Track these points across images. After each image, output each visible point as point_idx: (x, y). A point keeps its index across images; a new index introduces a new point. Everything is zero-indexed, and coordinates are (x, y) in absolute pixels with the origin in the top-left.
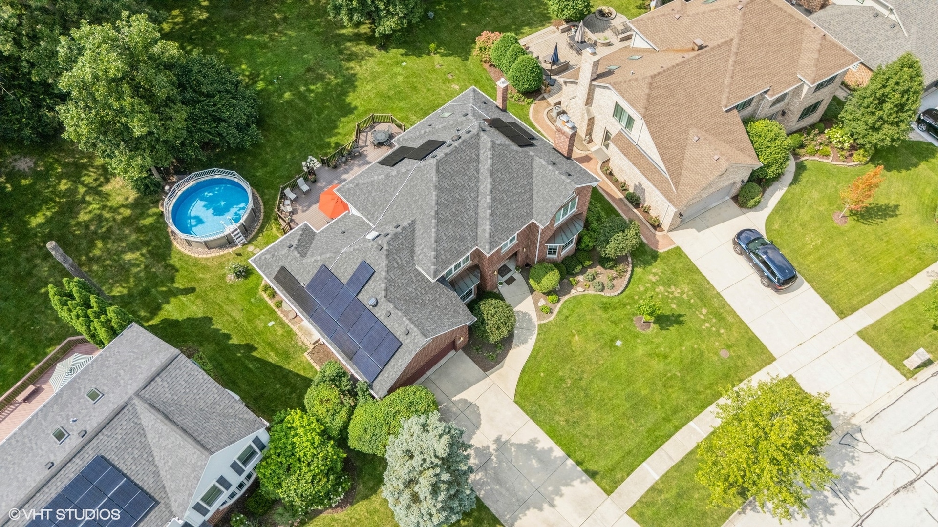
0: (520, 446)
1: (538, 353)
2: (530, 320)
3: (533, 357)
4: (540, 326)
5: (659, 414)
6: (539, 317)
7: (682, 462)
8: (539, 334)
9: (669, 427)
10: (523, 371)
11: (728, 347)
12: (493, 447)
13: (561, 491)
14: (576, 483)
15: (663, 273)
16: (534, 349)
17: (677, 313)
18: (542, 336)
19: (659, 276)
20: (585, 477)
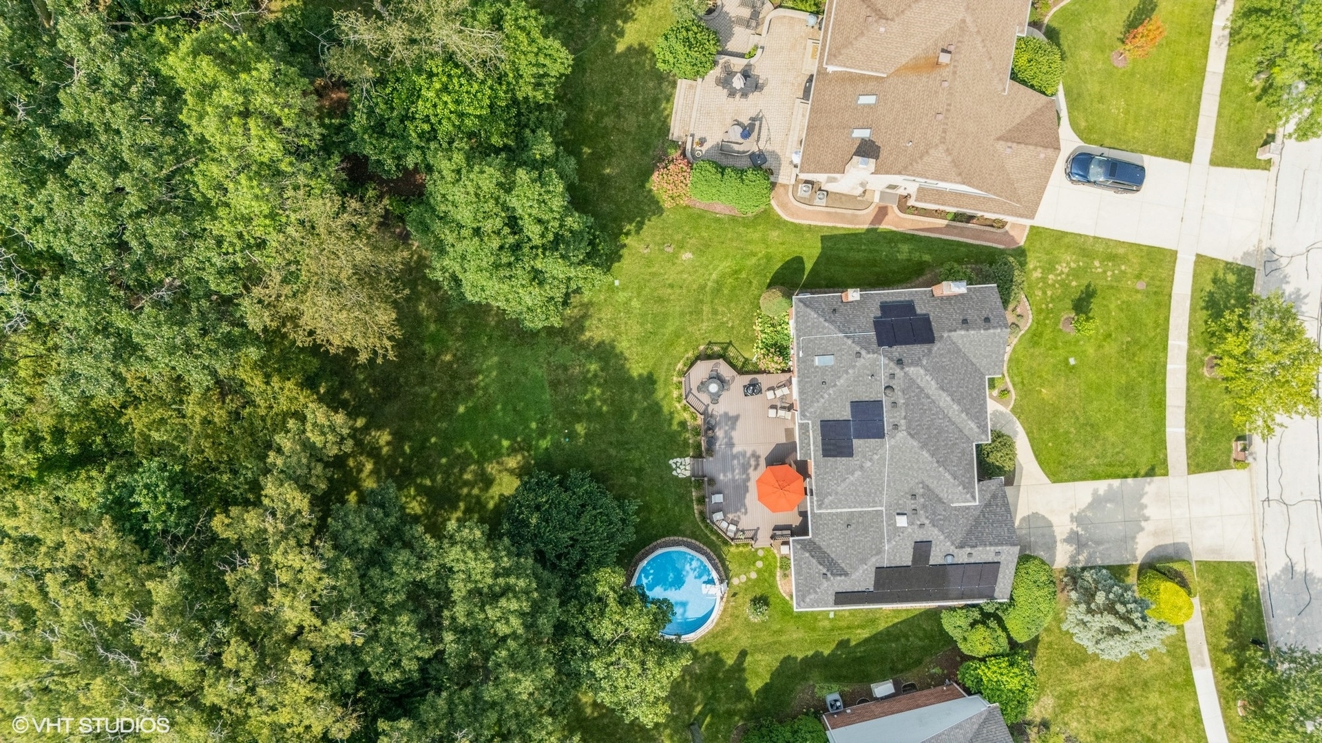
0: (1091, 506)
1: (1033, 433)
2: (1001, 413)
3: (1032, 440)
4: (1013, 410)
5: (1146, 383)
6: (1006, 404)
7: (1188, 402)
8: (1019, 418)
9: (1159, 385)
10: (1037, 456)
11: (1139, 277)
12: (1074, 526)
13: (1142, 504)
14: (1147, 488)
15: (1039, 262)
16: (1027, 434)
17: (1083, 288)
18: (1022, 417)
19: (1040, 267)
20: (1148, 479)
